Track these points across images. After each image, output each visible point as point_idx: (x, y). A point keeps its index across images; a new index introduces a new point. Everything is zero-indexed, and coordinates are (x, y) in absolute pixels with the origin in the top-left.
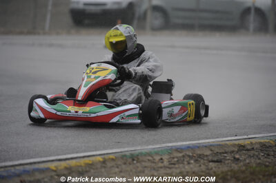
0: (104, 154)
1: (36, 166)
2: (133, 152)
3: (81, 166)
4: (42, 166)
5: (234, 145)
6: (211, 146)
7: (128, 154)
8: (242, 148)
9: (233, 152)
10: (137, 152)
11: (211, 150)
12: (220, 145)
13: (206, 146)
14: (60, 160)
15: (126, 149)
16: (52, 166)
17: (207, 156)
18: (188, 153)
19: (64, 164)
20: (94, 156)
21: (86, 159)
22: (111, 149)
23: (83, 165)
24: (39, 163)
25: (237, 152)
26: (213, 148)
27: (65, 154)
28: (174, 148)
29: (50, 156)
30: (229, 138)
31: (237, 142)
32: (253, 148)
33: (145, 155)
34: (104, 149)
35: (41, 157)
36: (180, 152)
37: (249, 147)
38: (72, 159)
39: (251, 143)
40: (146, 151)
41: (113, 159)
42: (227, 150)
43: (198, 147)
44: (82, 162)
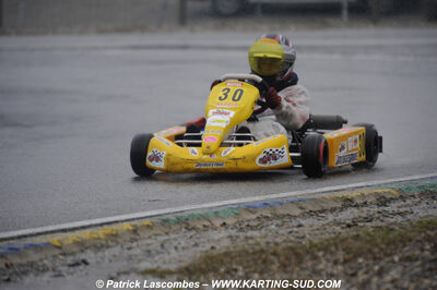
0: (133, 219)
1: (29, 241)
2: (179, 215)
3: (99, 239)
4: (38, 240)
5: (336, 199)
6: (300, 201)
7: (170, 217)
8: (348, 202)
9: (333, 210)
10: (185, 215)
11: (301, 208)
12: (314, 199)
13: (292, 202)
14: (64, 231)
15: (168, 210)
16: (54, 239)
17: (295, 217)
18: (264, 214)
19: (72, 236)
20: (117, 222)
21: (105, 227)
22: (143, 210)
23: (102, 236)
24: (31, 235)
25: (341, 210)
26: (304, 205)
27: (71, 221)
28: (242, 206)
29: (48, 224)
31: (340, 195)
32: (365, 203)
33: (199, 219)
34: (132, 211)
35: (34, 227)
36: (254, 213)
37: (359, 201)
38: (83, 228)
39: (363, 195)
40: (200, 212)
41: (148, 226)
42: (325, 206)
43: (281, 204)
44: (101, 232)
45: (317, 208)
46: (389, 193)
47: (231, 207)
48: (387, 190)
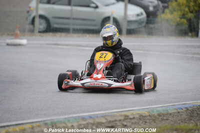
0: (33, 122)
2: (52, 121)
5: (121, 116)
6: (106, 116)
8: (126, 117)
9: (120, 120)
10: (55, 121)
11: (106, 119)
12: (111, 116)
13: (102, 116)
18: (90, 122)
23: (18, 130)
25: (124, 120)
30: (118, 110)
31: (123, 113)
32: (134, 118)
33: (61, 123)
36: (85, 121)
37: (131, 117)
39: (133, 114)
41: (38, 126)
42: (117, 119)
43: (97, 117)
45: (113, 119)
46: (144, 113)
47: (75, 118)
48: (143, 112)
